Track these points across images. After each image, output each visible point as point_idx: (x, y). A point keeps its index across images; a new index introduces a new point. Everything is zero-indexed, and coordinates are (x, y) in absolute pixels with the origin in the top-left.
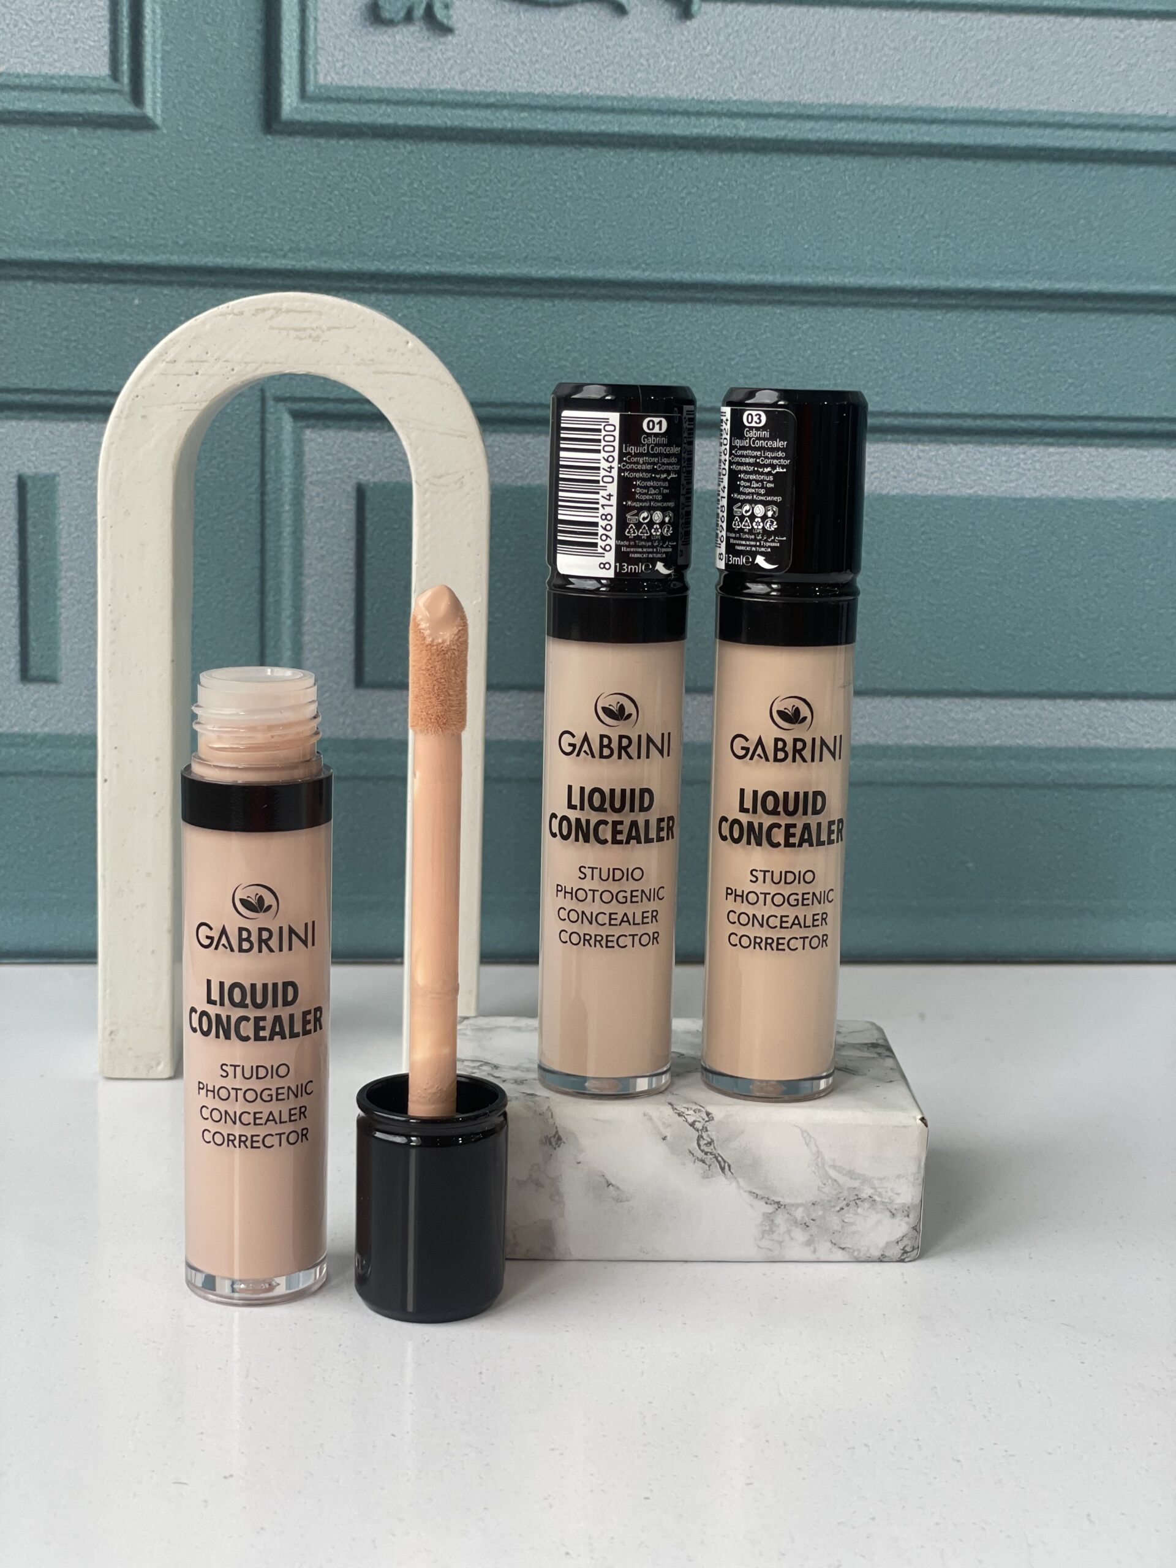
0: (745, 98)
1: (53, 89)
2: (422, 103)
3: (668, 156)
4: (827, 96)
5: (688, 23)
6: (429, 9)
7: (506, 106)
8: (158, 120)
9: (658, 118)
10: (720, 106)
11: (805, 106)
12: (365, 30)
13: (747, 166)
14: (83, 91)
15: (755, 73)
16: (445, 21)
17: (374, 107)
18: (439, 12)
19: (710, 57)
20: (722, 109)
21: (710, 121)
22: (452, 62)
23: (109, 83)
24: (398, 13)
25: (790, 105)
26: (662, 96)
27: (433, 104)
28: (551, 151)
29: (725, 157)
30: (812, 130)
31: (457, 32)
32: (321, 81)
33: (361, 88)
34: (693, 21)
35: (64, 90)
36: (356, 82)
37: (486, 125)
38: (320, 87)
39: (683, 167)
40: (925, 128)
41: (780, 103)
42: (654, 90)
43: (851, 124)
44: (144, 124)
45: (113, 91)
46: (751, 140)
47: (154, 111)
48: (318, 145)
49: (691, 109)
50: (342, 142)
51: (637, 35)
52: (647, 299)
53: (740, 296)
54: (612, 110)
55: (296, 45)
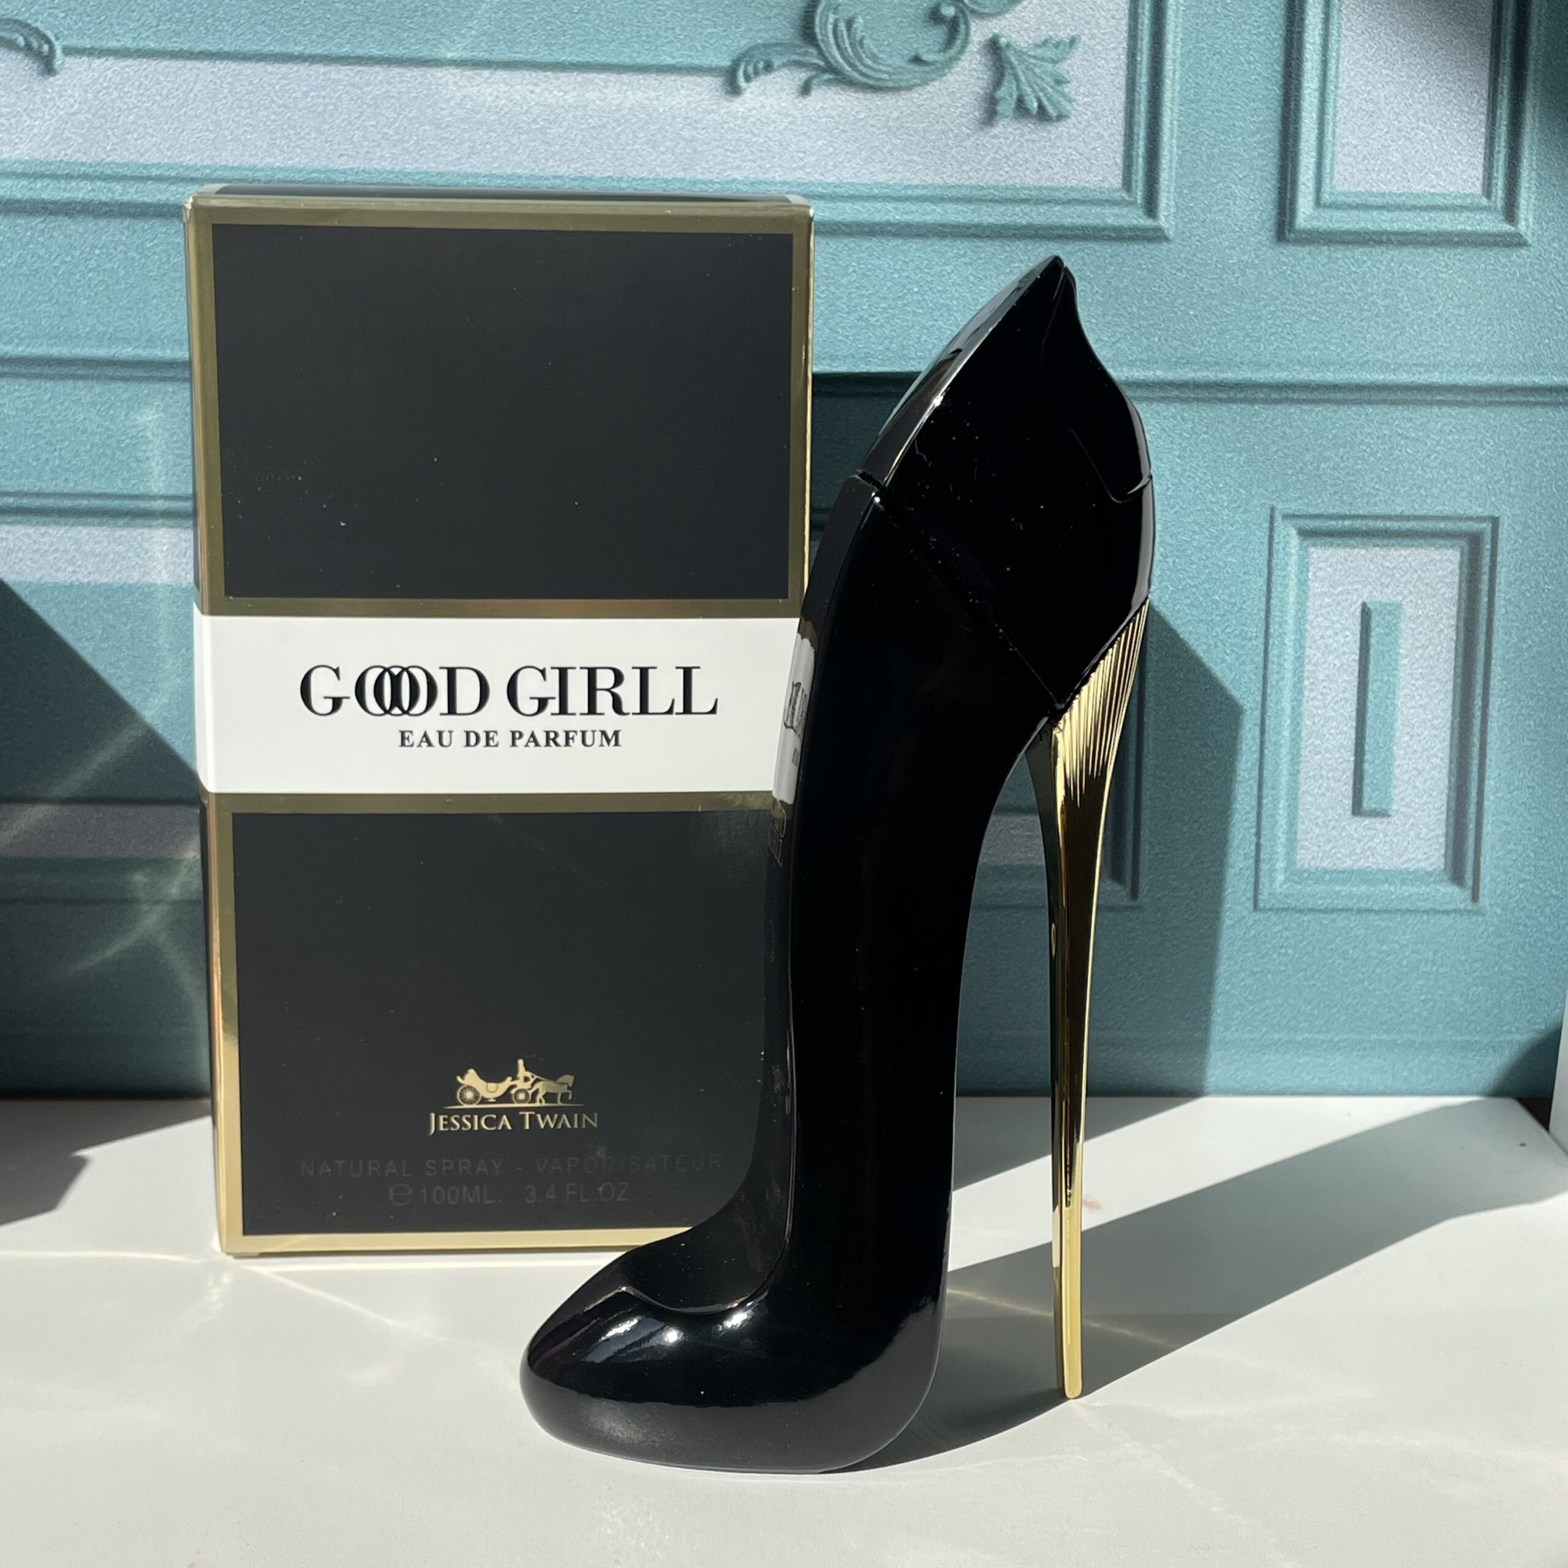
0: (119, 160)
5: (51, 79)
10: (92, 169)
15: (129, 133)
20: (96, 171)
21: (82, 184)
25: (171, 167)
29: (102, 223)
34: (57, 77)
39: (54, 234)
46: (129, 204)
52: (23, 376)
53: (126, 372)
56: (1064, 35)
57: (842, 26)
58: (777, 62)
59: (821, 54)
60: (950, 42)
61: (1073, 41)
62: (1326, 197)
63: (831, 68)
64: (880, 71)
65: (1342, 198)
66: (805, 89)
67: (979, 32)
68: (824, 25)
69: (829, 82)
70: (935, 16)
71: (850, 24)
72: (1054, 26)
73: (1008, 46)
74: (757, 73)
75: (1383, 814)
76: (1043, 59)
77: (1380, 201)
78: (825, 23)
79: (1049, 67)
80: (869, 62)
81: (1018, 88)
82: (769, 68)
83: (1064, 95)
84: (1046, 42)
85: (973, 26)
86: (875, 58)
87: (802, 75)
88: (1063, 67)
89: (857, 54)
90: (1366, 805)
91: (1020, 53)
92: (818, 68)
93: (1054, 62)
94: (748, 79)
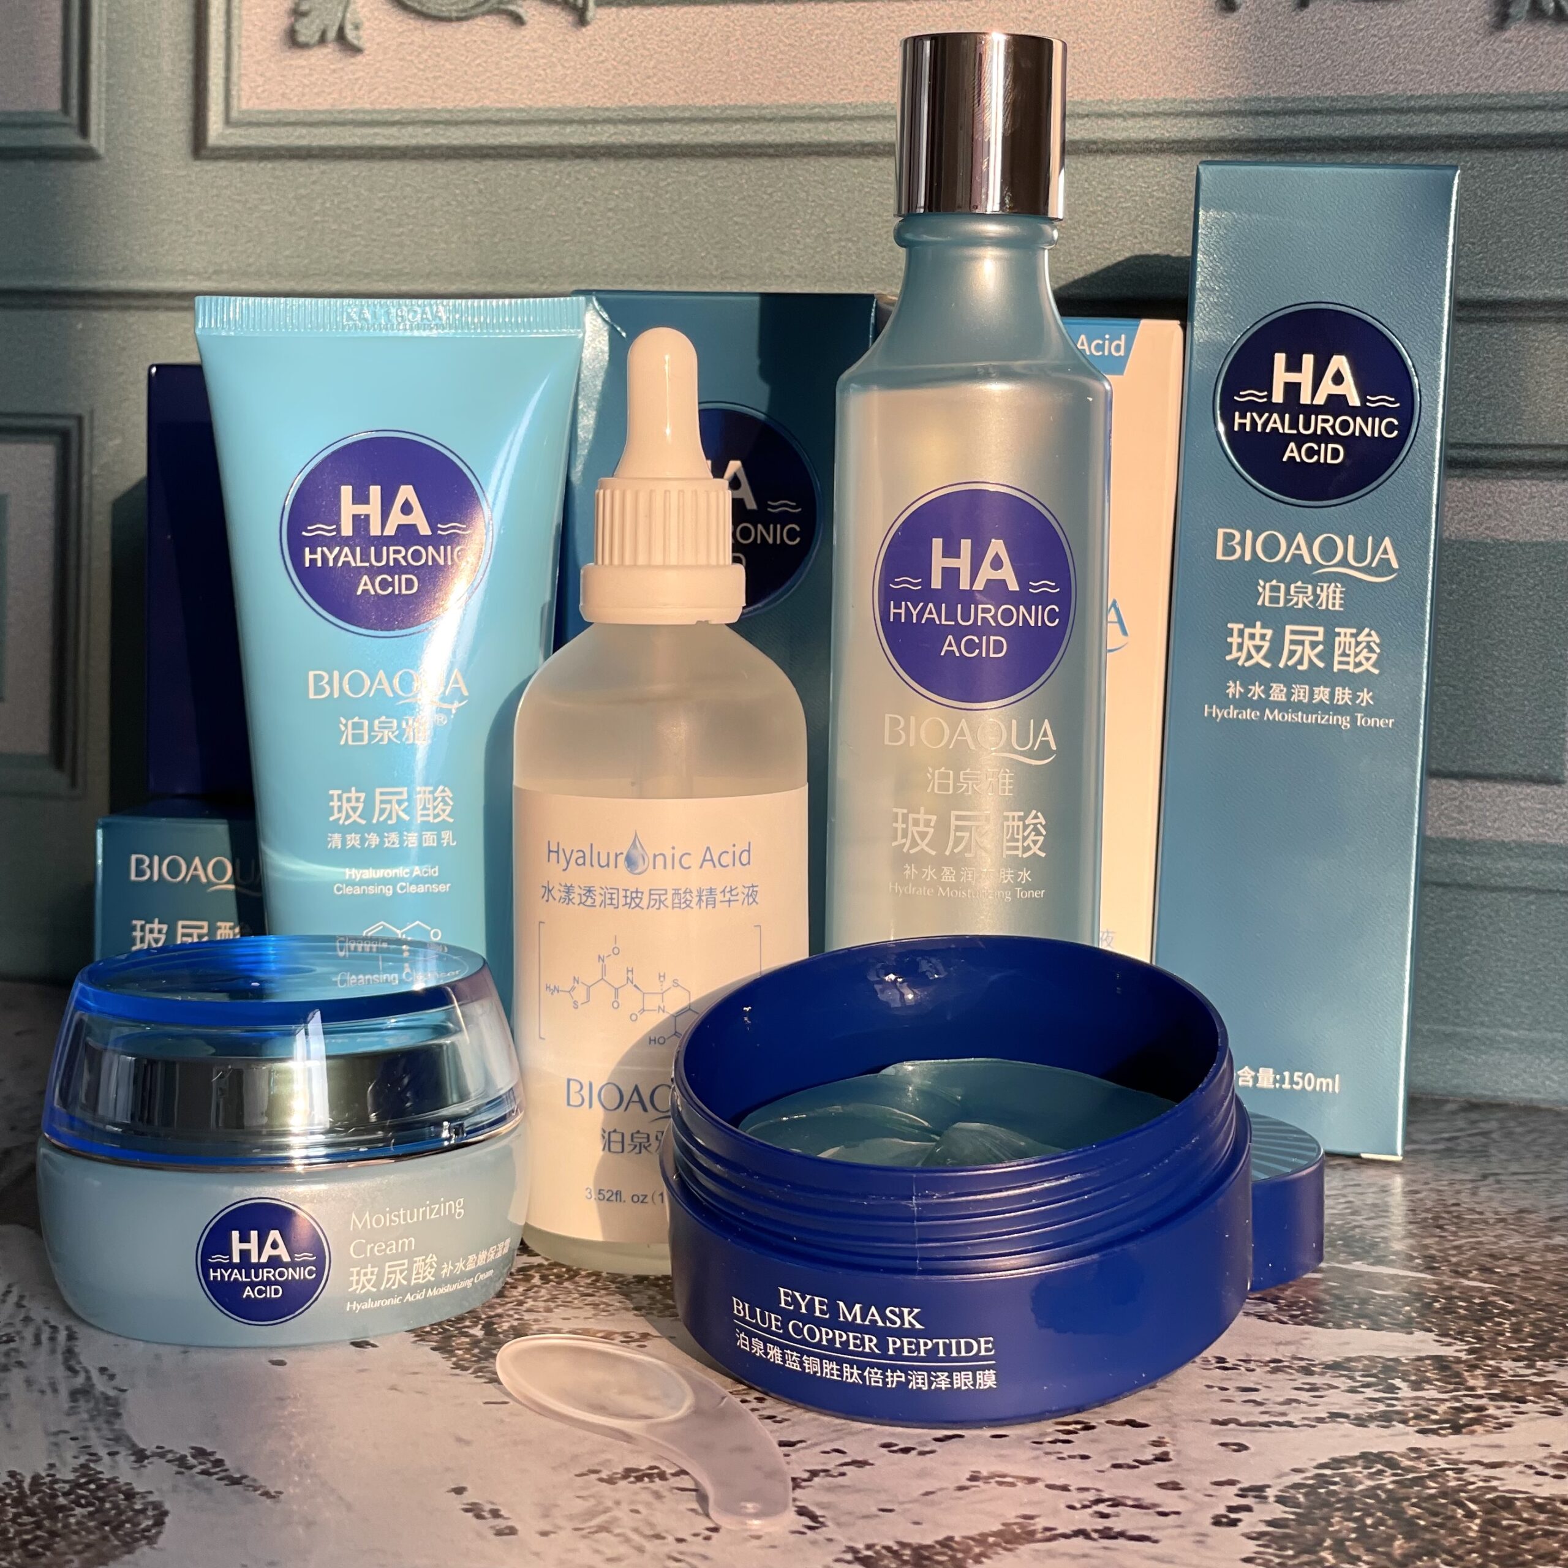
2: (335, 123)
3: (566, 166)
4: (723, 98)
6: (341, 30)
7: (413, 123)
8: (102, 151)
9: (556, 128)
11: (700, 109)
12: (282, 55)
13: (643, 173)
16: (355, 42)
17: (290, 129)
18: (350, 34)
19: (606, 64)
22: (360, 82)
24: (312, 37)
26: (559, 105)
27: (343, 124)
28: (452, 165)
30: (707, 133)
31: (366, 52)
32: (244, 107)
33: (279, 111)
36: (275, 106)
37: (392, 143)
38: (241, 112)
40: (822, 126)
41: (674, 108)
42: (551, 100)
43: (747, 126)
48: (241, 169)
49: (586, 118)
50: (262, 165)
51: (534, 46)
54: (511, 122)
55: (222, 73)
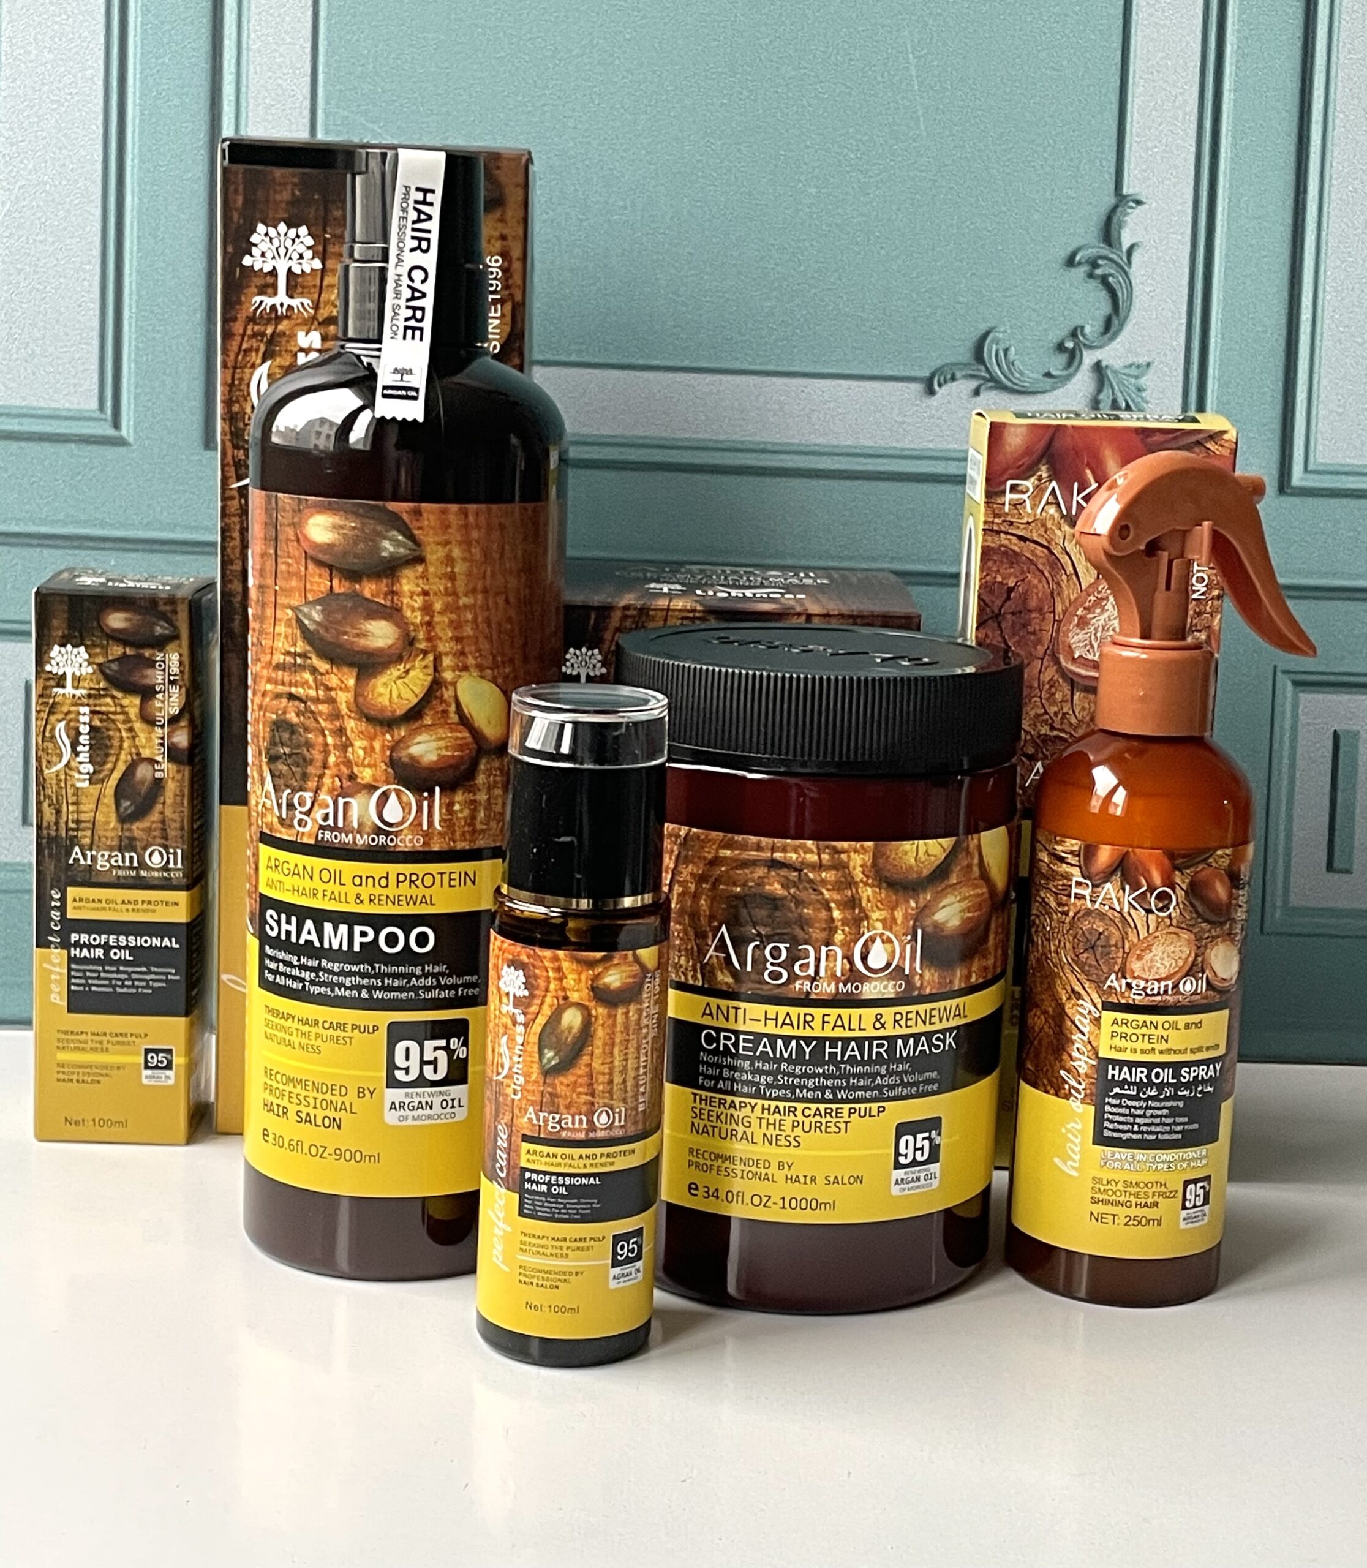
1: (58, 417)
14: (79, 419)
23: (97, 414)
35: (66, 418)
44: (121, 442)
45: (101, 420)
47: (128, 433)
56: (1142, 360)
57: (1001, 354)
58: (958, 374)
59: (987, 370)
60: (1069, 364)
61: (1148, 365)
62: (1311, 467)
63: (993, 379)
64: (1025, 381)
65: (1321, 468)
66: (977, 392)
67: (1089, 358)
68: (990, 351)
69: (991, 388)
70: (1060, 347)
71: (1006, 351)
72: (1137, 355)
73: (1107, 367)
74: (945, 382)
75: (1348, 871)
76: (1129, 375)
77: (1346, 469)
78: (990, 350)
79: (1133, 380)
80: (1017, 375)
81: (1113, 393)
82: (953, 378)
83: (1142, 398)
84: (1130, 366)
85: (1085, 353)
86: (1021, 373)
87: (974, 384)
88: (1142, 381)
89: (1010, 370)
90: (1337, 864)
91: (1115, 372)
92: (983, 378)
93: (1137, 377)
94: (940, 385)
